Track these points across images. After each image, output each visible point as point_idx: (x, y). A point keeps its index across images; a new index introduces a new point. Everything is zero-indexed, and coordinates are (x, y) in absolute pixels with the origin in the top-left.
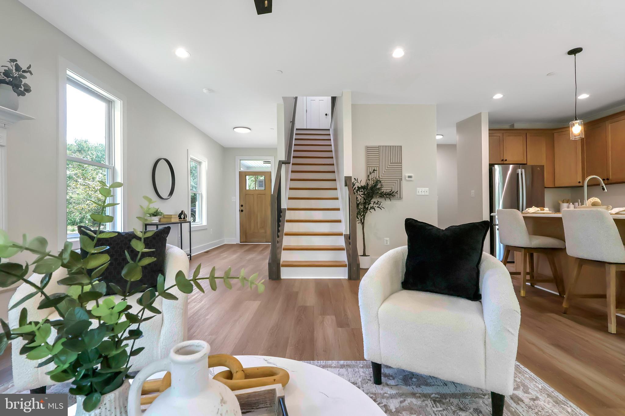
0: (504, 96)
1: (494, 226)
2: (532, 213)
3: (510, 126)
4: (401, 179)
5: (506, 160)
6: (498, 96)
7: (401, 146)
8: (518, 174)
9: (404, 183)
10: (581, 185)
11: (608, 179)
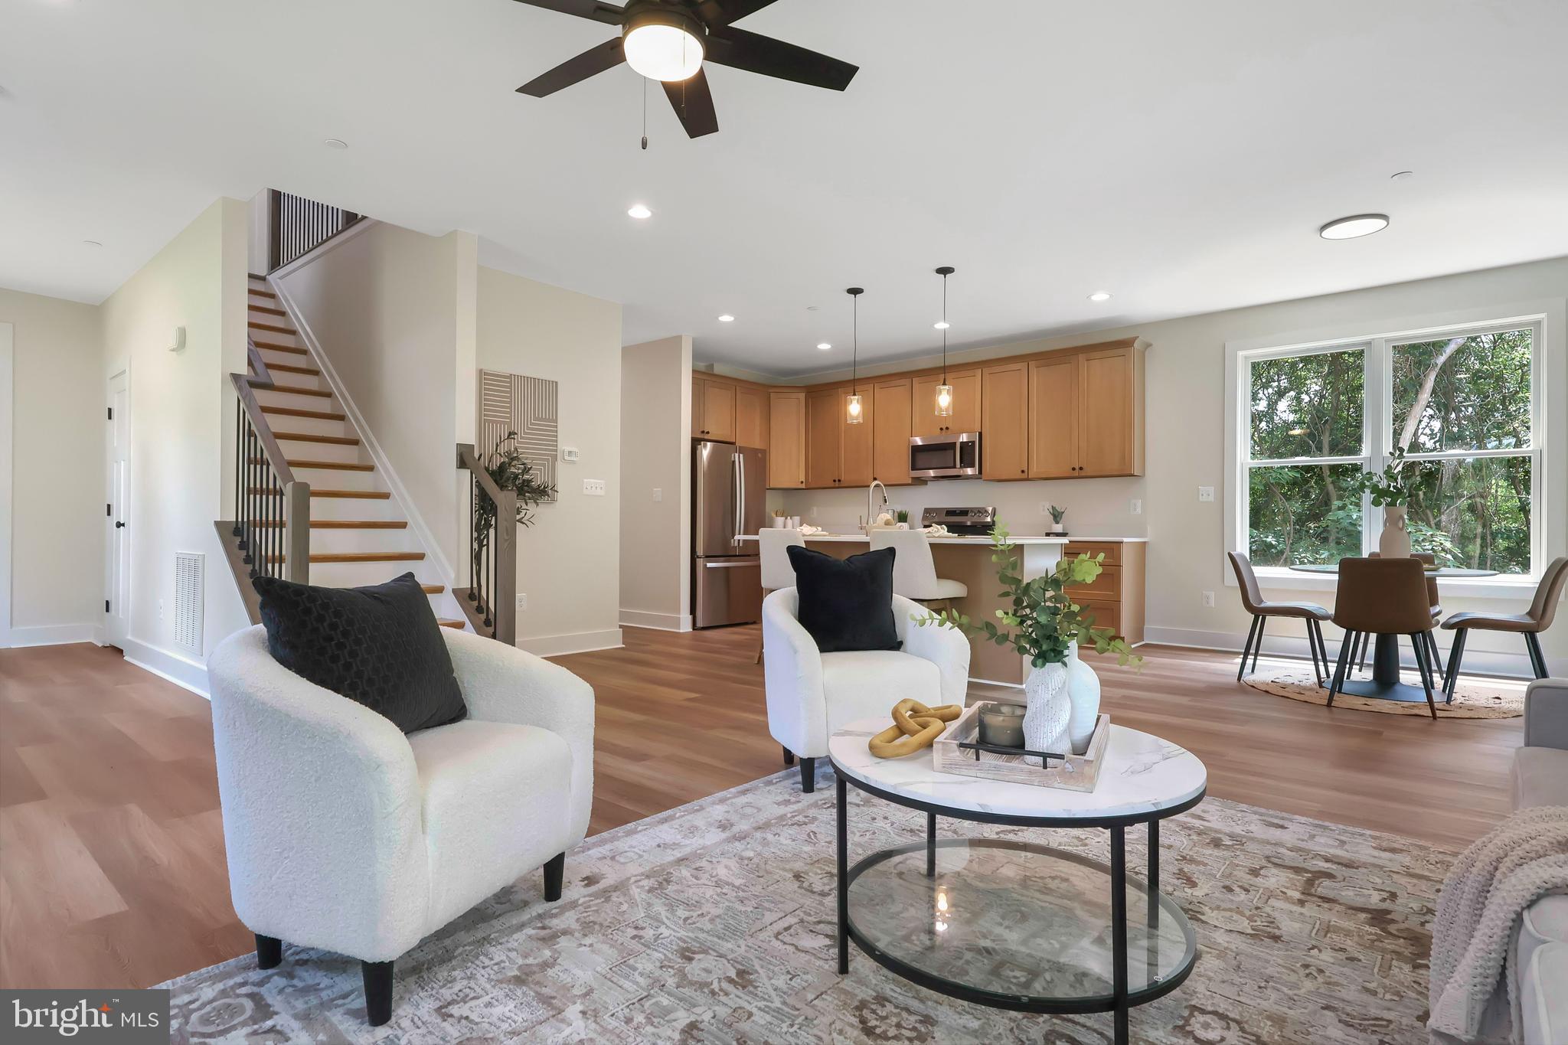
0: (735, 319)
1: (698, 560)
2: (810, 535)
3: (707, 366)
4: (555, 458)
5: (708, 433)
6: (726, 318)
7: (556, 383)
8: (734, 462)
9: (559, 465)
10: (803, 486)
11: (839, 481)
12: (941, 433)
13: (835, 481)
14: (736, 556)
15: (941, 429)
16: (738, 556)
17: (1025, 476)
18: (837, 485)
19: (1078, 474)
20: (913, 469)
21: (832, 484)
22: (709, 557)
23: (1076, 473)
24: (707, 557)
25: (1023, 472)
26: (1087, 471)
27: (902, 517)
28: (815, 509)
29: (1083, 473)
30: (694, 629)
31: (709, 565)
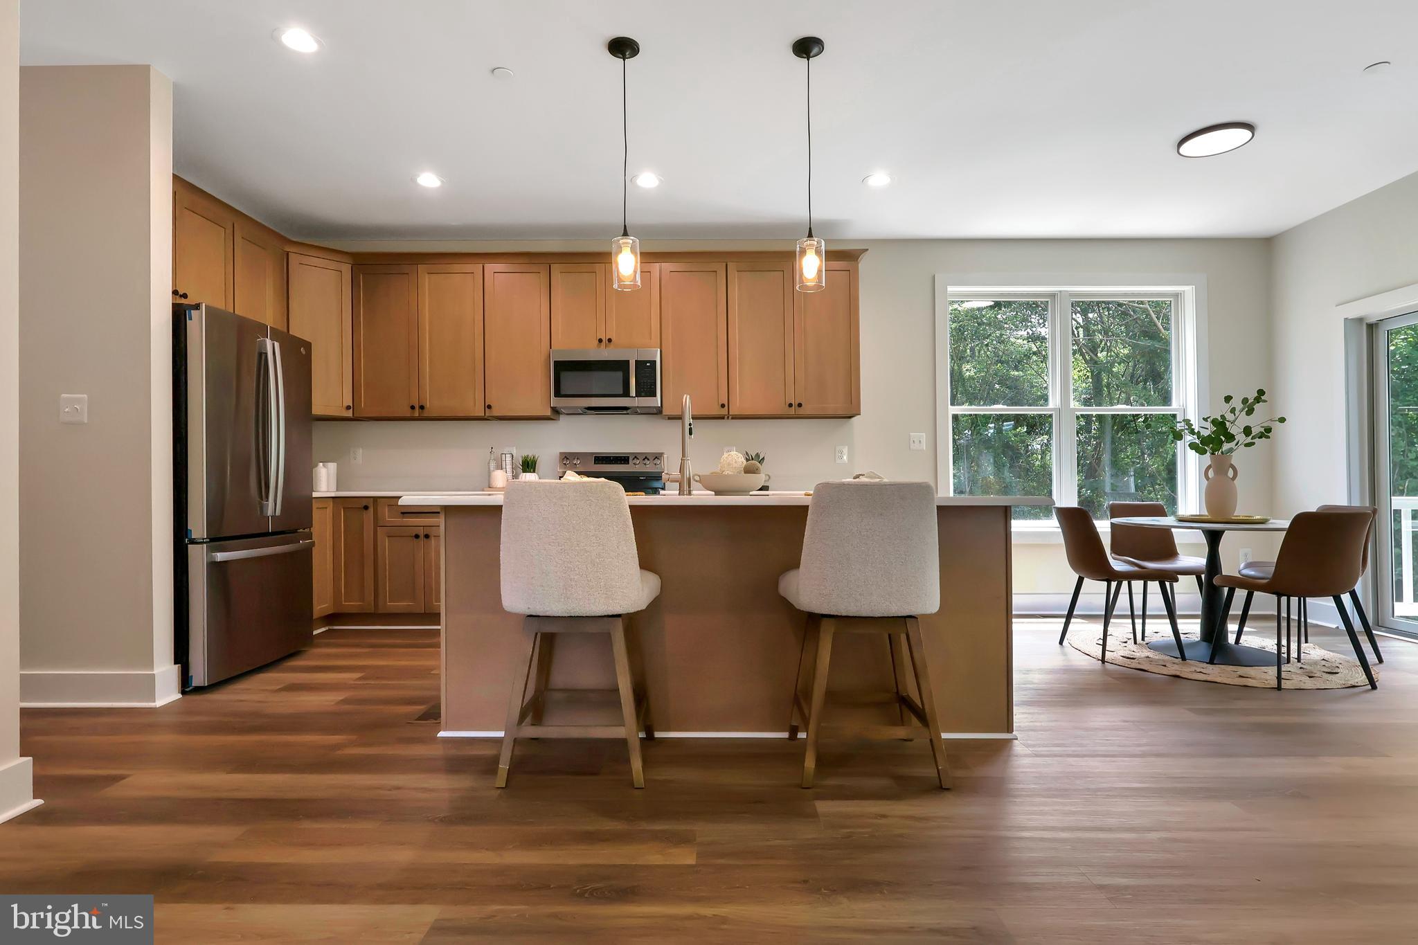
1: (188, 547)
10: (349, 414)
11: (422, 407)
12: (599, 346)
13: (413, 408)
14: (266, 534)
15: (600, 341)
16: (273, 533)
17: (724, 412)
18: (417, 414)
19: (794, 412)
20: (558, 393)
21: (408, 413)
22: (216, 540)
23: (792, 411)
24: (212, 540)
25: (723, 406)
26: (806, 410)
27: (529, 465)
28: (360, 452)
29: (801, 411)
30: (183, 693)
31: (220, 556)
